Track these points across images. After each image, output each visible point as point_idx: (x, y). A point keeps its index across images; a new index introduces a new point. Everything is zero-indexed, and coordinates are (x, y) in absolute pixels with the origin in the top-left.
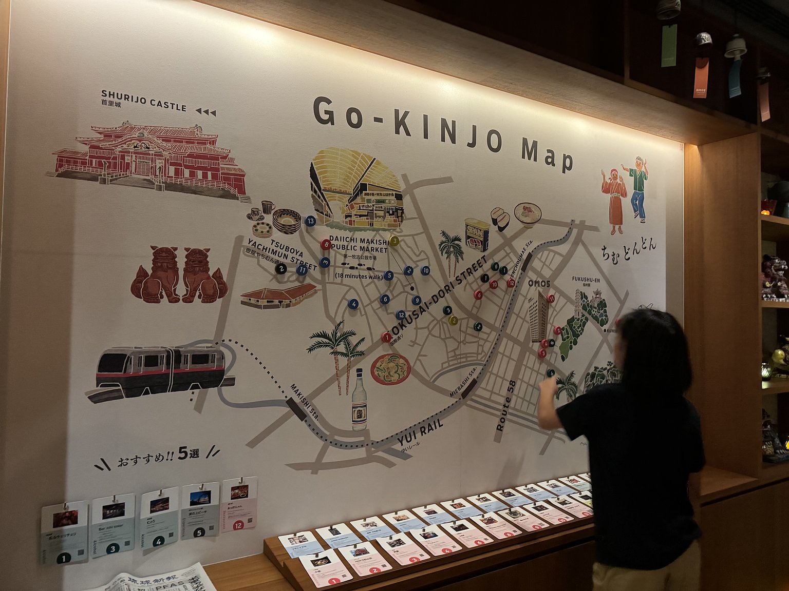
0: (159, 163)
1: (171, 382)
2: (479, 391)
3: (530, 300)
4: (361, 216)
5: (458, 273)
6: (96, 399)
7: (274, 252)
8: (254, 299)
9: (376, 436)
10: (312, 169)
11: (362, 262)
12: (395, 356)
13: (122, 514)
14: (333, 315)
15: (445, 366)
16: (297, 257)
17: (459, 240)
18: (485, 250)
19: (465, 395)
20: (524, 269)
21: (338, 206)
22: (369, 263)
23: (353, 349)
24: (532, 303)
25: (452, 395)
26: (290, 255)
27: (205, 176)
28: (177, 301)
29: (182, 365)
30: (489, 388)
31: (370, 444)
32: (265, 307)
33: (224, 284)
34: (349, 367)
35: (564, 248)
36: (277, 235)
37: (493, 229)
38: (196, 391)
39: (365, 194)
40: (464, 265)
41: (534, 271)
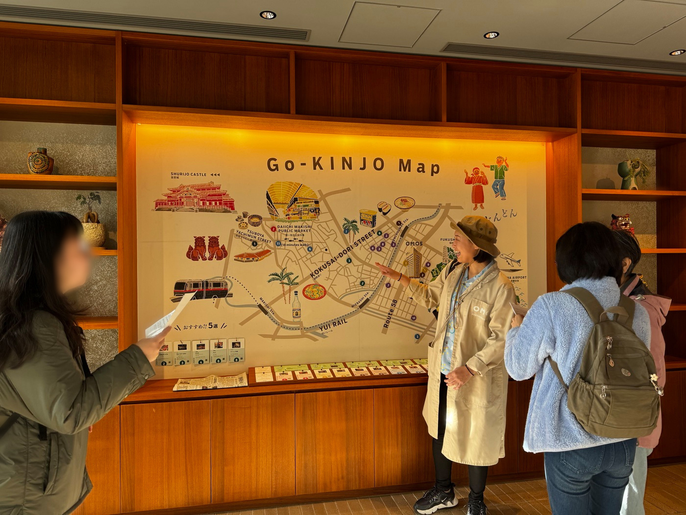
0: (196, 200)
1: (204, 295)
2: (370, 305)
3: (407, 254)
4: (294, 214)
5: (356, 240)
6: (174, 301)
7: (249, 236)
8: (241, 257)
9: (306, 325)
10: (267, 194)
11: (296, 237)
12: (317, 285)
13: (186, 349)
14: (280, 264)
15: (347, 291)
16: (261, 237)
17: (356, 222)
18: (373, 226)
19: (361, 307)
20: (402, 235)
21: (281, 211)
22: (300, 238)
23: (292, 281)
24: (408, 255)
25: (353, 306)
26: (257, 237)
27: (216, 204)
28: (206, 259)
29: (209, 288)
30: (379, 303)
31: (303, 329)
32: (246, 261)
33: (226, 251)
34: (290, 290)
35: (433, 222)
36: (250, 227)
37: (379, 215)
38: (215, 299)
39: (297, 203)
40: (358, 236)
41: (411, 236)
